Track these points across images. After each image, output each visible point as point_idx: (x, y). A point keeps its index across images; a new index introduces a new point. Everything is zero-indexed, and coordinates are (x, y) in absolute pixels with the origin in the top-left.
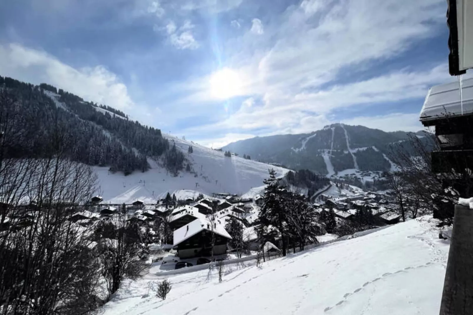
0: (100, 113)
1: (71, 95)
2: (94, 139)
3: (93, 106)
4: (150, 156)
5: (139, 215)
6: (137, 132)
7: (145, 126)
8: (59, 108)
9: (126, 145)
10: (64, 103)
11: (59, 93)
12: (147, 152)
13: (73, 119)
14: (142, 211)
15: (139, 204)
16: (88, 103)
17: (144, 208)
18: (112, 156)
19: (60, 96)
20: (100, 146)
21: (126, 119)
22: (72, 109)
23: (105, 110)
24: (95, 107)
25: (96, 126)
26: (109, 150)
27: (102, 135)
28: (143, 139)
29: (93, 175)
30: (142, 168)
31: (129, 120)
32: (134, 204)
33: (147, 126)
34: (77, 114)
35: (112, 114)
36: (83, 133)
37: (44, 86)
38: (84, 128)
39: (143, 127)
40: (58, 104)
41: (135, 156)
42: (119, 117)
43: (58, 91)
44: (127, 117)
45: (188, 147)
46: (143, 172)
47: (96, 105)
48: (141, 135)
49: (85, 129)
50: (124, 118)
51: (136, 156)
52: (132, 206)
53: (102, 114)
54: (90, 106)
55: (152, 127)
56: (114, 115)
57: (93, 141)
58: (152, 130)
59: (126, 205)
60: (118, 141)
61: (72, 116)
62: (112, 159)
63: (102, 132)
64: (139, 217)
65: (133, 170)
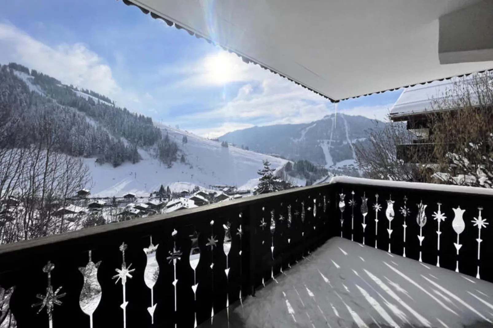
0: (82, 98)
1: (47, 77)
2: (77, 127)
3: (73, 90)
4: (141, 146)
5: (131, 209)
6: (125, 120)
7: (134, 113)
8: (33, 92)
9: (114, 134)
10: (39, 86)
11: (32, 75)
12: (138, 142)
13: (50, 104)
14: (134, 204)
15: (130, 197)
16: (67, 86)
17: (137, 201)
18: (99, 146)
19: (33, 77)
20: (84, 135)
21: (113, 105)
22: (48, 93)
23: (88, 95)
24: (75, 91)
25: (78, 112)
26: (94, 139)
27: (85, 123)
28: (132, 127)
29: (84, 166)
30: (132, 159)
31: (116, 107)
32: (125, 197)
33: (136, 114)
34: (54, 98)
35: (96, 99)
36: (63, 121)
37: (13, 66)
38: (64, 115)
39: (132, 115)
40: (32, 88)
41: (124, 145)
42: (104, 104)
43: (30, 72)
44: (113, 104)
45: (182, 137)
46: (134, 163)
47: (76, 89)
48: (130, 123)
49: (66, 116)
50: (110, 105)
51: (125, 147)
52: (123, 199)
53: (85, 99)
54: (69, 90)
55: (142, 115)
56: (99, 102)
57: (76, 129)
58: (142, 118)
59: (116, 198)
60: (105, 129)
61: (49, 101)
62: (98, 149)
63: (85, 120)
64: (131, 210)
65: (123, 161)
